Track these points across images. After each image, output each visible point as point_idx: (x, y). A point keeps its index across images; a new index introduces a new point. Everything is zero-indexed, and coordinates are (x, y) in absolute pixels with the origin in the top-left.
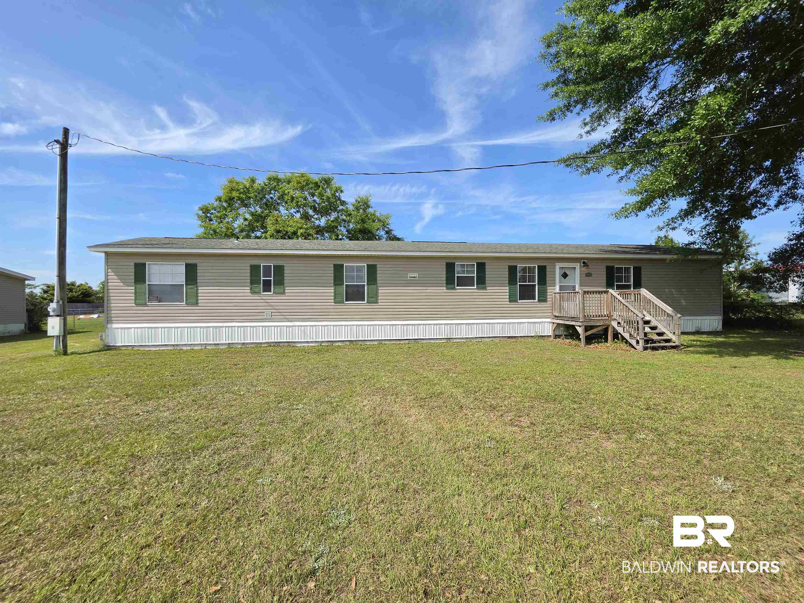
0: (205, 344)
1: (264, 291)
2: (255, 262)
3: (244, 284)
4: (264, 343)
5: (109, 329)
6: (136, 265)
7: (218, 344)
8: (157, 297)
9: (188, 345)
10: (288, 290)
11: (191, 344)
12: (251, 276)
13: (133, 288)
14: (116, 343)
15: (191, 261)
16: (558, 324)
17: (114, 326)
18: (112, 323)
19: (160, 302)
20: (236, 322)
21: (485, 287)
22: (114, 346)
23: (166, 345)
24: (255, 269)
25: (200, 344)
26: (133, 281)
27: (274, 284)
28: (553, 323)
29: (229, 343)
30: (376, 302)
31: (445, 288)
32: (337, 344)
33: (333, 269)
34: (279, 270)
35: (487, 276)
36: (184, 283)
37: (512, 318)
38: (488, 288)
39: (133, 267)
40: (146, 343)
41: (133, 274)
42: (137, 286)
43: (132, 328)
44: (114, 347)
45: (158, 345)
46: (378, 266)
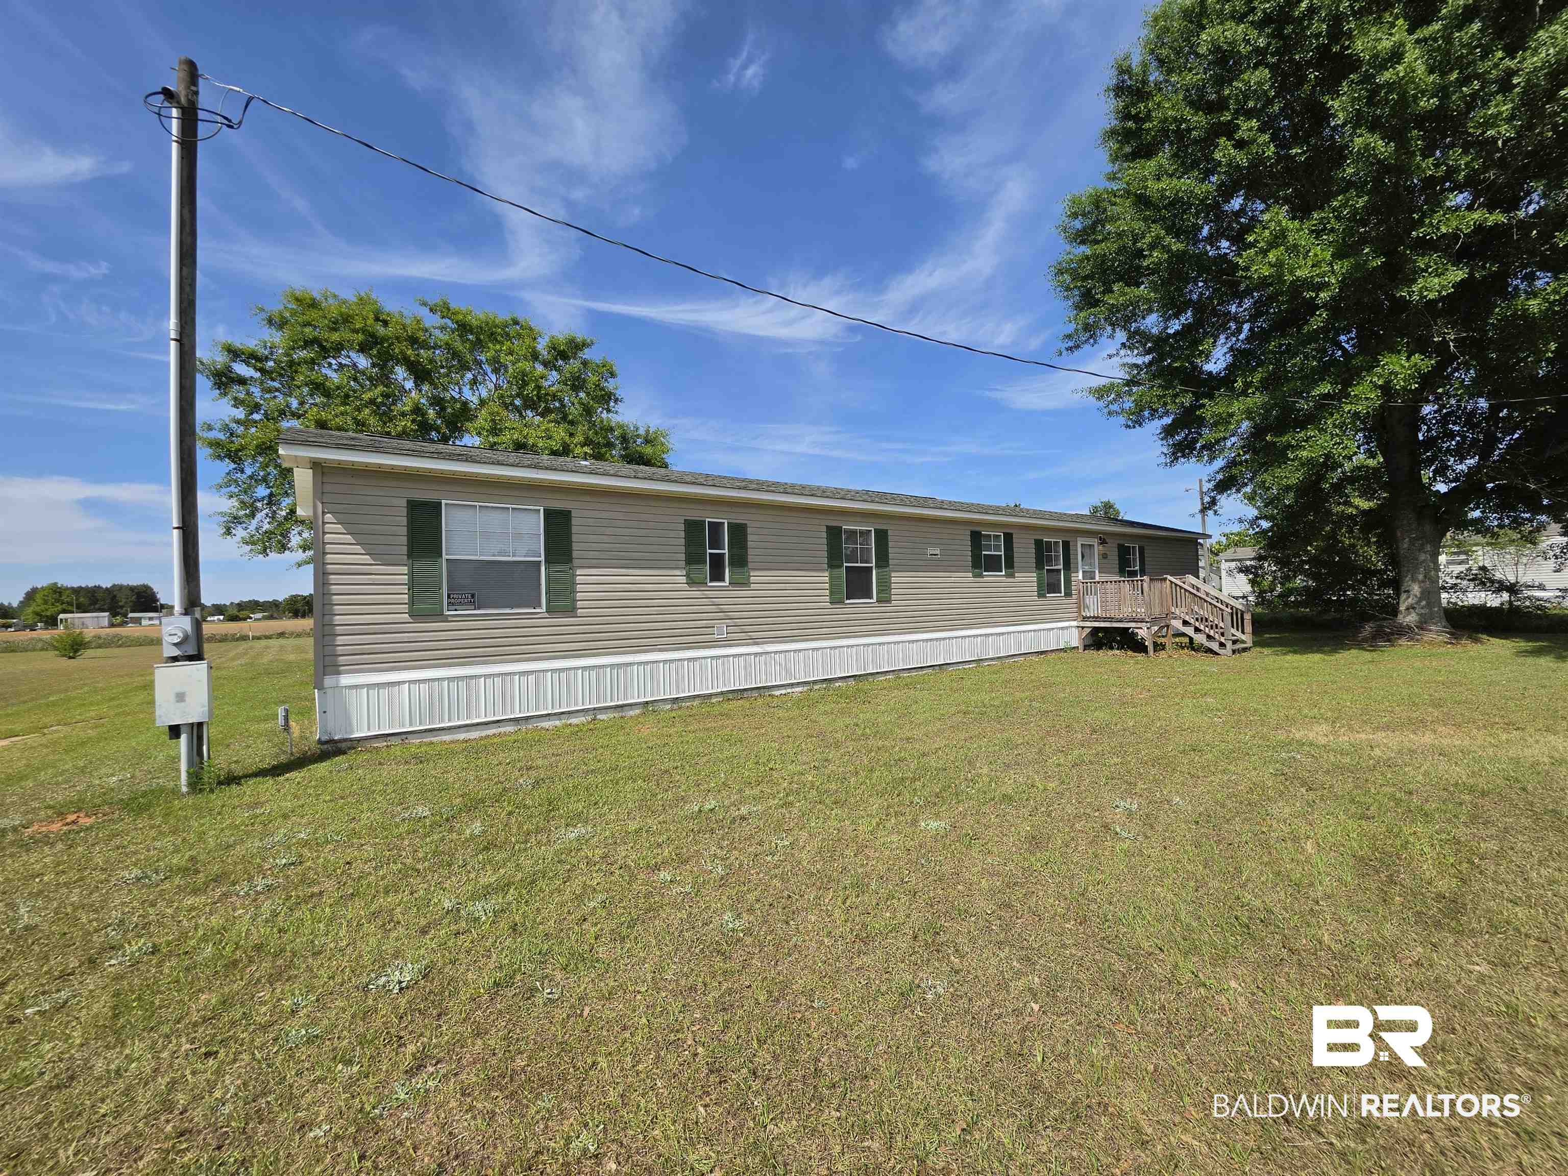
0: (595, 709)
1: (711, 581)
2: (695, 514)
3: (673, 564)
4: (716, 695)
5: (329, 692)
6: (414, 506)
7: (622, 706)
8: (473, 596)
9: (555, 714)
10: (756, 577)
11: (563, 713)
12: (688, 545)
13: (405, 569)
14: (352, 732)
15: (558, 504)
16: (1095, 627)
17: (346, 680)
18: (339, 673)
19: (479, 608)
20: (660, 650)
21: (1014, 573)
22: (345, 740)
23: (498, 721)
24: (693, 528)
25: (583, 710)
26: (404, 550)
27: (731, 564)
28: (1083, 628)
29: (647, 703)
30: (889, 601)
31: (970, 575)
32: (837, 684)
33: (825, 535)
34: (739, 533)
35: (1015, 555)
36: (542, 558)
37: (1043, 621)
38: (1016, 575)
39: (404, 512)
40: (443, 721)
41: (404, 531)
42: (417, 565)
43: (404, 682)
44: (349, 744)
45: (478, 724)
46: (890, 533)
